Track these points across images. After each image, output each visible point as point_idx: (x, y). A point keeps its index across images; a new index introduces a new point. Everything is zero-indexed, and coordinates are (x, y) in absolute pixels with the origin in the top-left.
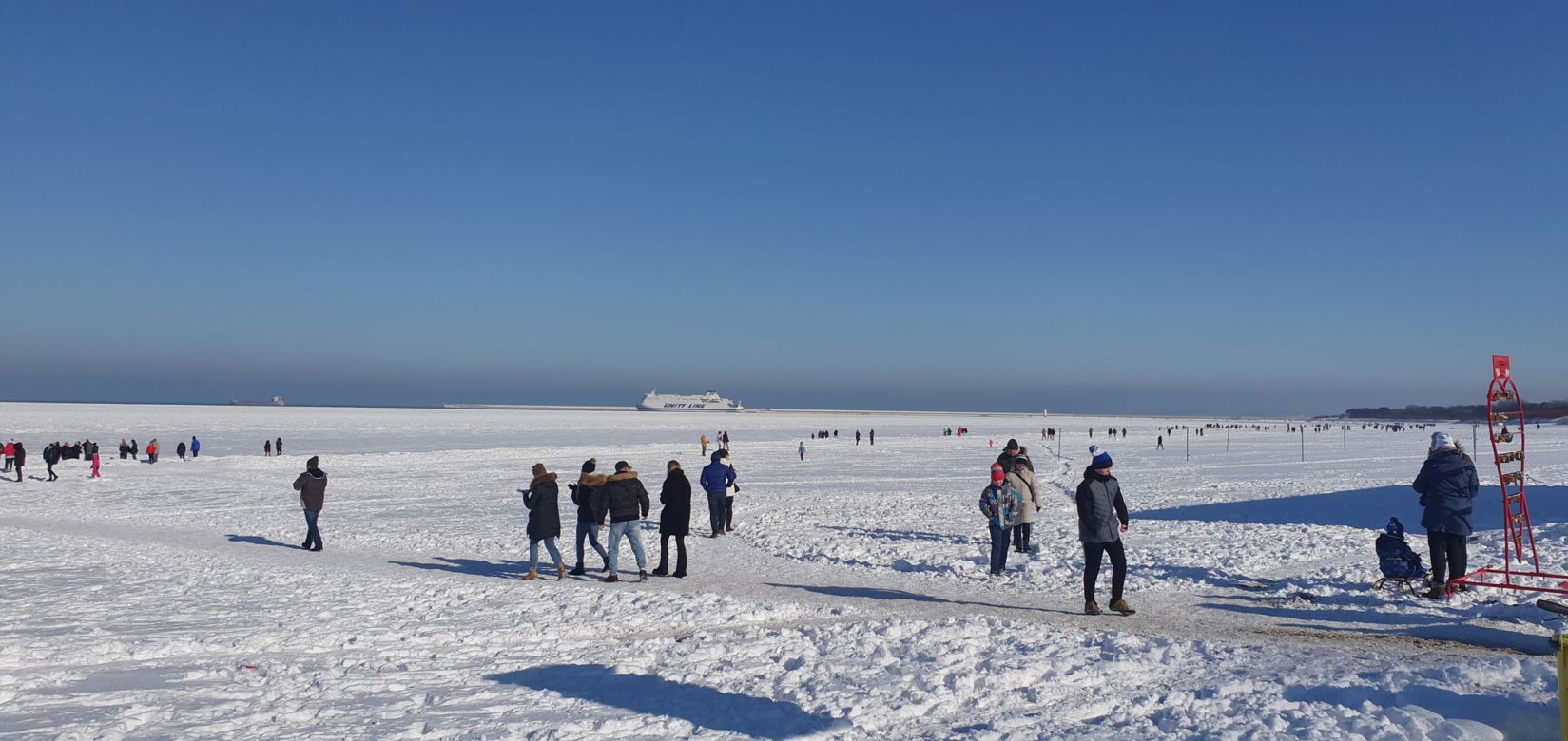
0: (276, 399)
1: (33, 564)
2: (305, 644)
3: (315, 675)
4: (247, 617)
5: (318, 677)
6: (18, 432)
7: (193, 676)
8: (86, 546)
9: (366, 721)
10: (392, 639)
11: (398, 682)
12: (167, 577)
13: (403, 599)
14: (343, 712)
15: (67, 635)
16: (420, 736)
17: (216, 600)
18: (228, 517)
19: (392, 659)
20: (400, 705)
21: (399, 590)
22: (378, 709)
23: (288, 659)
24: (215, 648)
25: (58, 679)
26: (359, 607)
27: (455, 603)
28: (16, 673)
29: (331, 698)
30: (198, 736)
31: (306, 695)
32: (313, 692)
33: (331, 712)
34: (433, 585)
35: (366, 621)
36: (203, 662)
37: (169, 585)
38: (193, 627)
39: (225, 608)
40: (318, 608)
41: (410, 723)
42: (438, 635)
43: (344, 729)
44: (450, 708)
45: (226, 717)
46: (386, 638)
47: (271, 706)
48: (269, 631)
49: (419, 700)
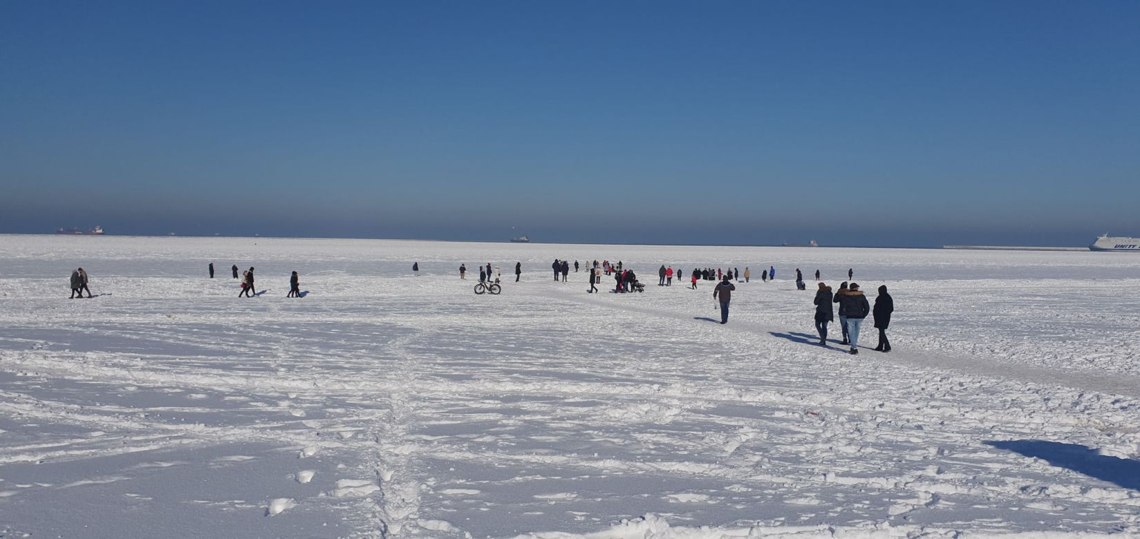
0: (812, 242)
1: (683, 339)
2: (849, 403)
3: (857, 425)
4: (809, 383)
5: (859, 426)
6: (672, 263)
7: (778, 414)
8: (710, 331)
9: (895, 459)
10: (910, 408)
11: (916, 437)
12: (758, 353)
13: (917, 381)
14: (878, 451)
15: (704, 381)
16: (935, 475)
17: (789, 370)
18: (793, 319)
19: (911, 421)
20: (919, 452)
21: (913, 375)
22: (903, 453)
23: (839, 412)
24: (790, 399)
25: (702, 405)
26: (885, 383)
27: (957, 388)
28: (680, 399)
29: (869, 441)
30: (783, 451)
31: (852, 436)
32: (856, 435)
33: (870, 450)
34: (939, 374)
35: (891, 394)
36: (783, 407)
37: (760, 358)
38: (776, 384)
39: (794, 376)
40: (857, 381)
41: (928, 465)
42: (945, 408)
43: (879, 462)
44: (957, 459)
45: (800, 442)
46: (905, 406)
47: (829, 440)
48: (825, 393)
49: (933, 451)
